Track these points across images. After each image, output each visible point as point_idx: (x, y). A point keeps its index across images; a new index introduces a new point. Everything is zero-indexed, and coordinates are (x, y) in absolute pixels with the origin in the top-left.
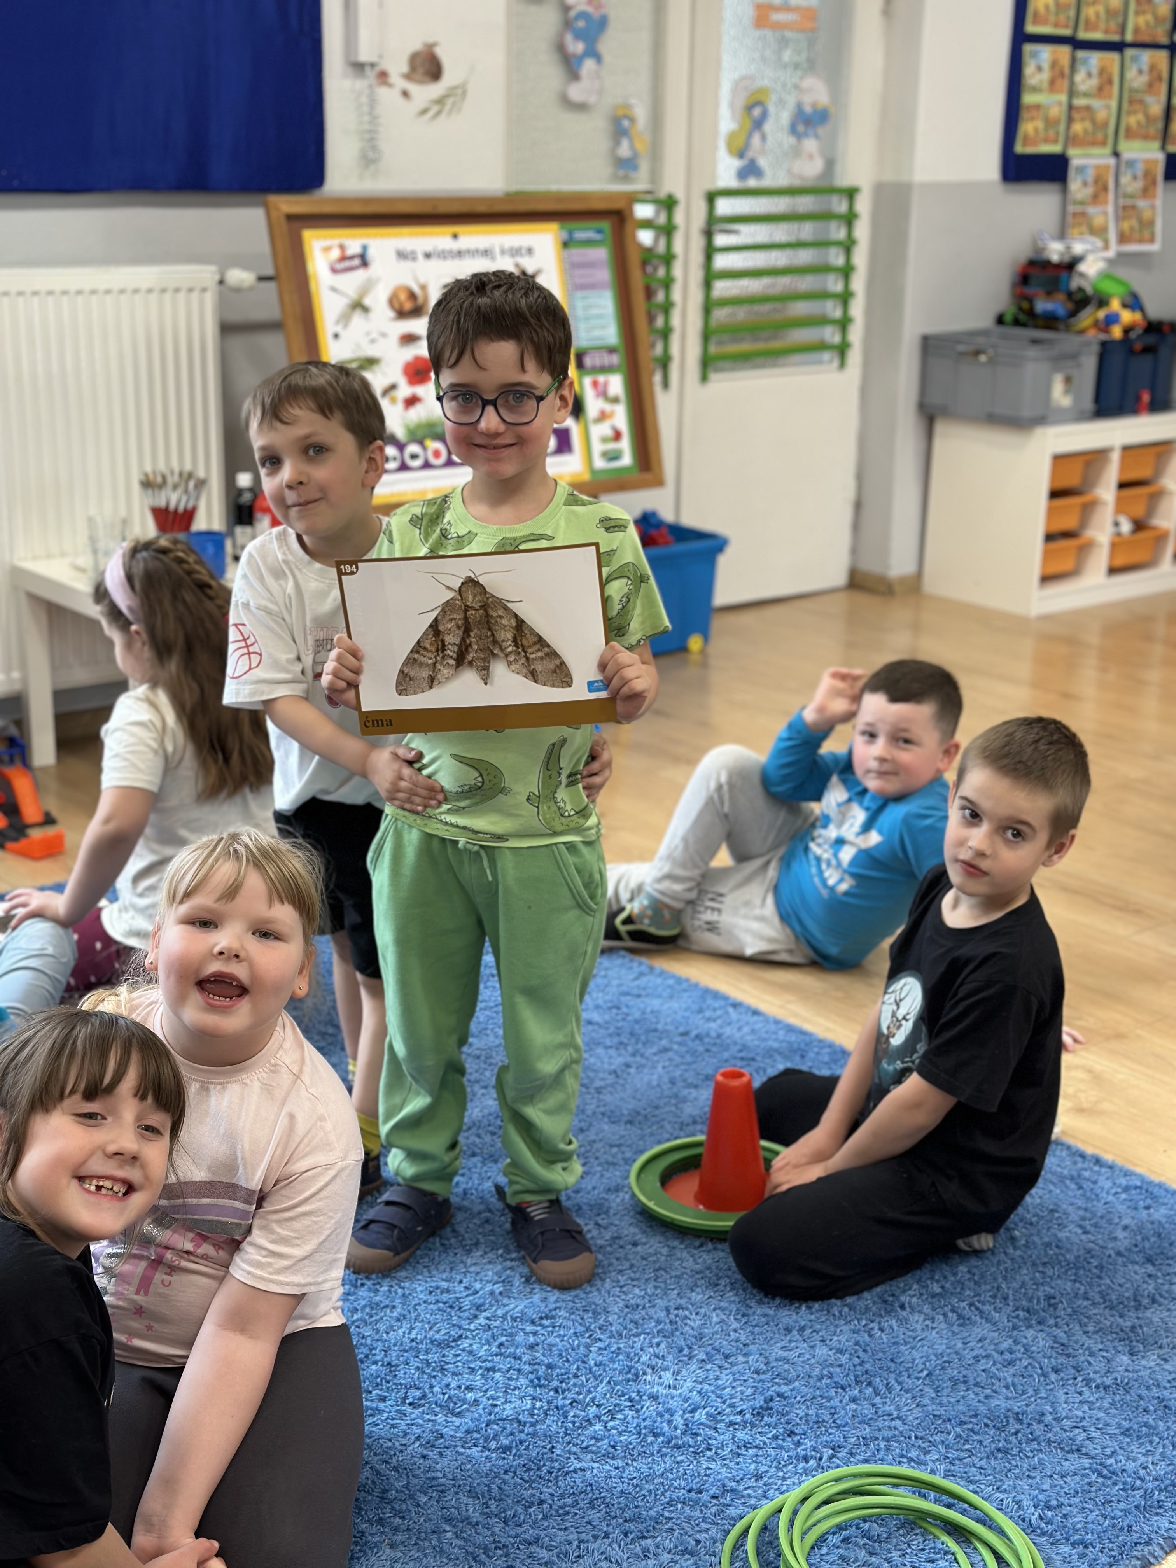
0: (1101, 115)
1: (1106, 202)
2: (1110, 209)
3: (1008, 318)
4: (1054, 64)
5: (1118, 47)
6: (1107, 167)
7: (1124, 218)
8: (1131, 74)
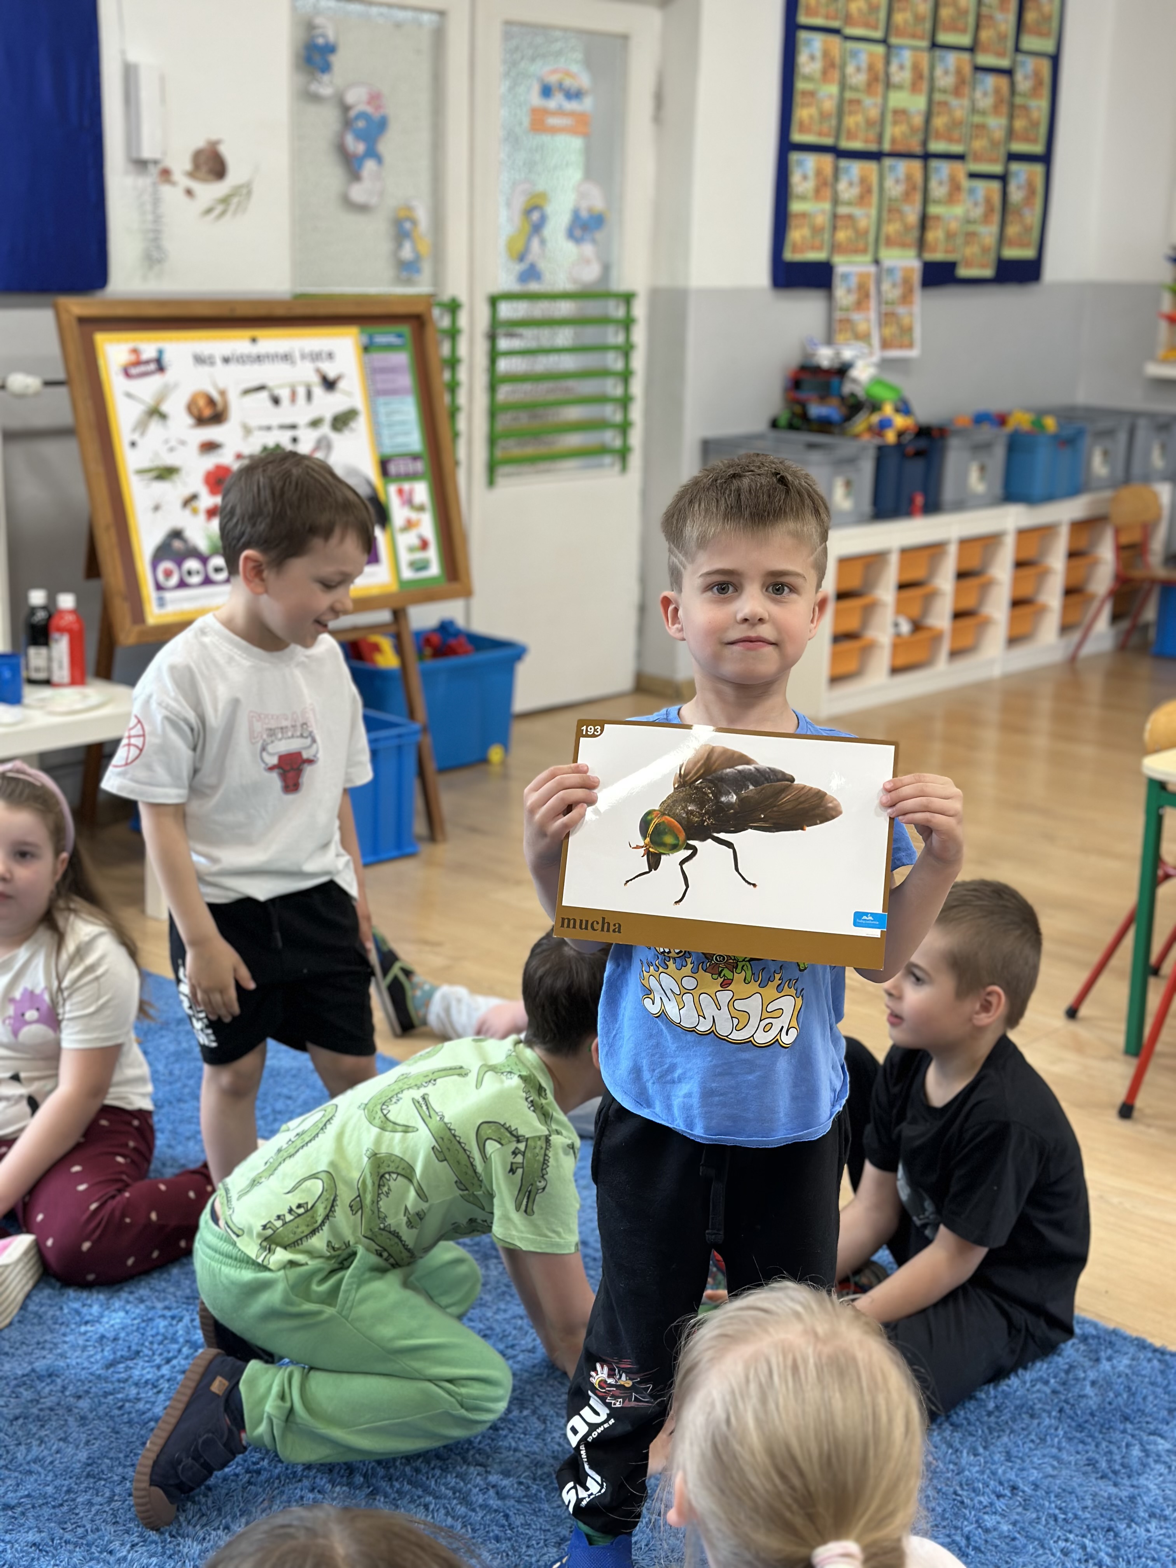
0: (863, 223)
1: (868, 309)
2: (873, 315)
3: (783, 421)
4: (819, 173)
5: (876, 156)
6: (868, 275)
7: (886, 324)
8: (889, 183)
